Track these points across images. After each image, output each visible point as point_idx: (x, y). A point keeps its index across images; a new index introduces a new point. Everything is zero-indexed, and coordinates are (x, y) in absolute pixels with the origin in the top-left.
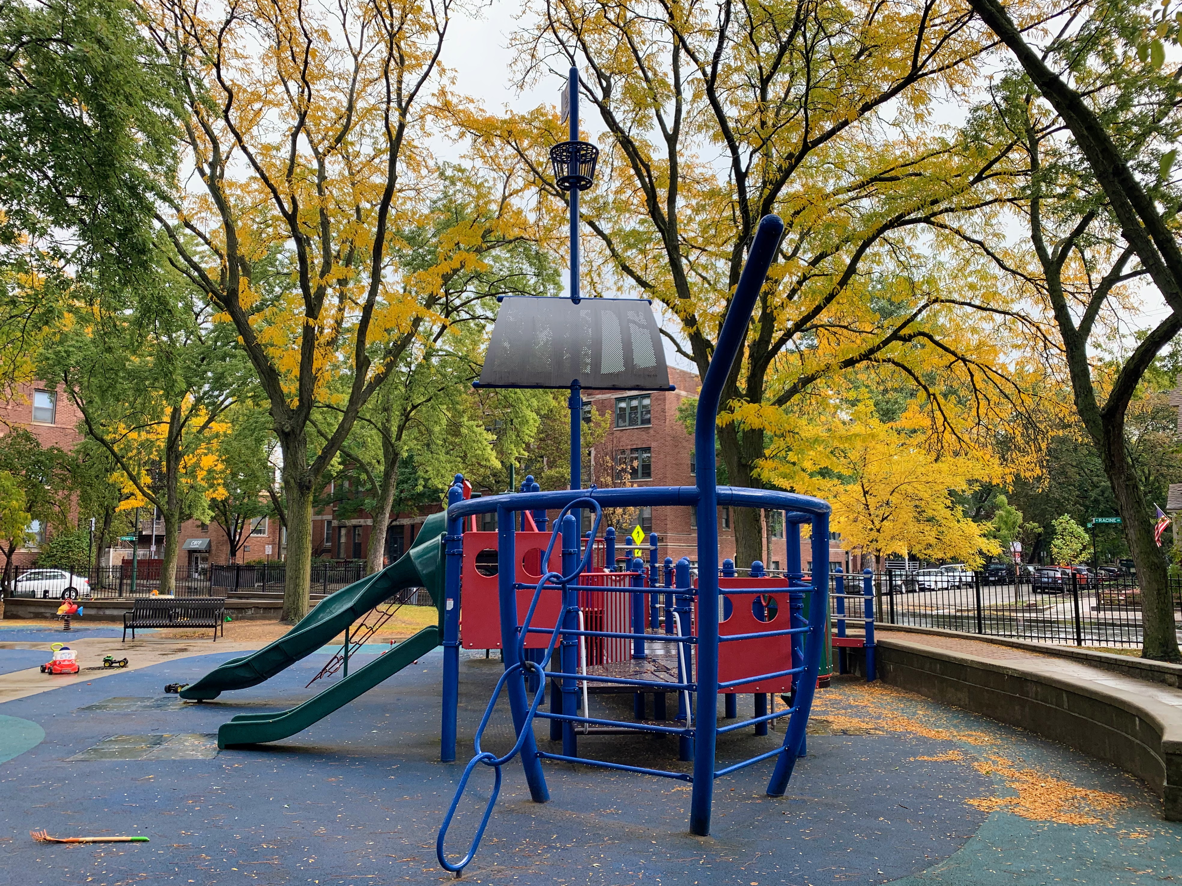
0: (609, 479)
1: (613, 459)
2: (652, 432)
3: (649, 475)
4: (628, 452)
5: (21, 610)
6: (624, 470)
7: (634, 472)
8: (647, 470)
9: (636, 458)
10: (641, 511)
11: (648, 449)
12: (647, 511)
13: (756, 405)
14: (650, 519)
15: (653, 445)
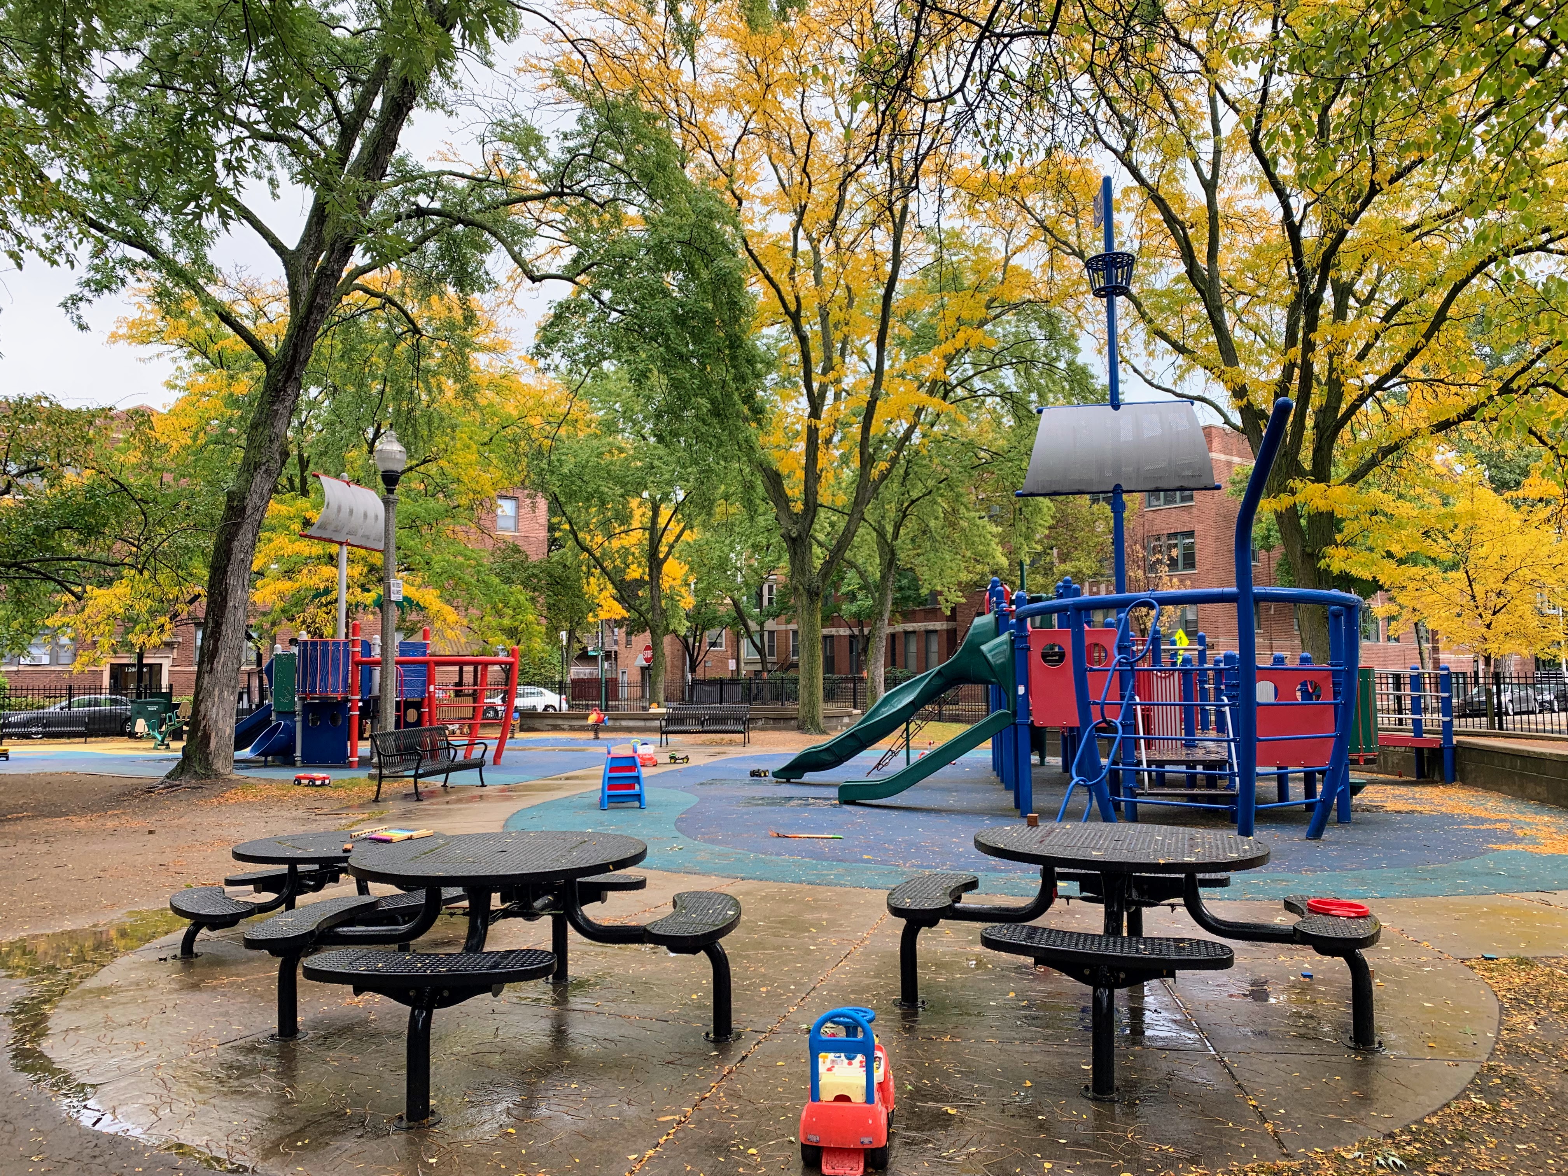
0: (1140, 573)
1: (1144, 548)
2: (1195, 511)
3: (1193, 566)
4: (1164, 539)
5: (537, 723)
6: (1159, 561)
7: (1173, 564)
8: (1189, 560)
9: (1176, 546)
10: (1184, 612)
11: (1191, 534)
12: (1191, 612)
13: (1322, 485)
14: (1196, 622)
15: (1197, 528)
